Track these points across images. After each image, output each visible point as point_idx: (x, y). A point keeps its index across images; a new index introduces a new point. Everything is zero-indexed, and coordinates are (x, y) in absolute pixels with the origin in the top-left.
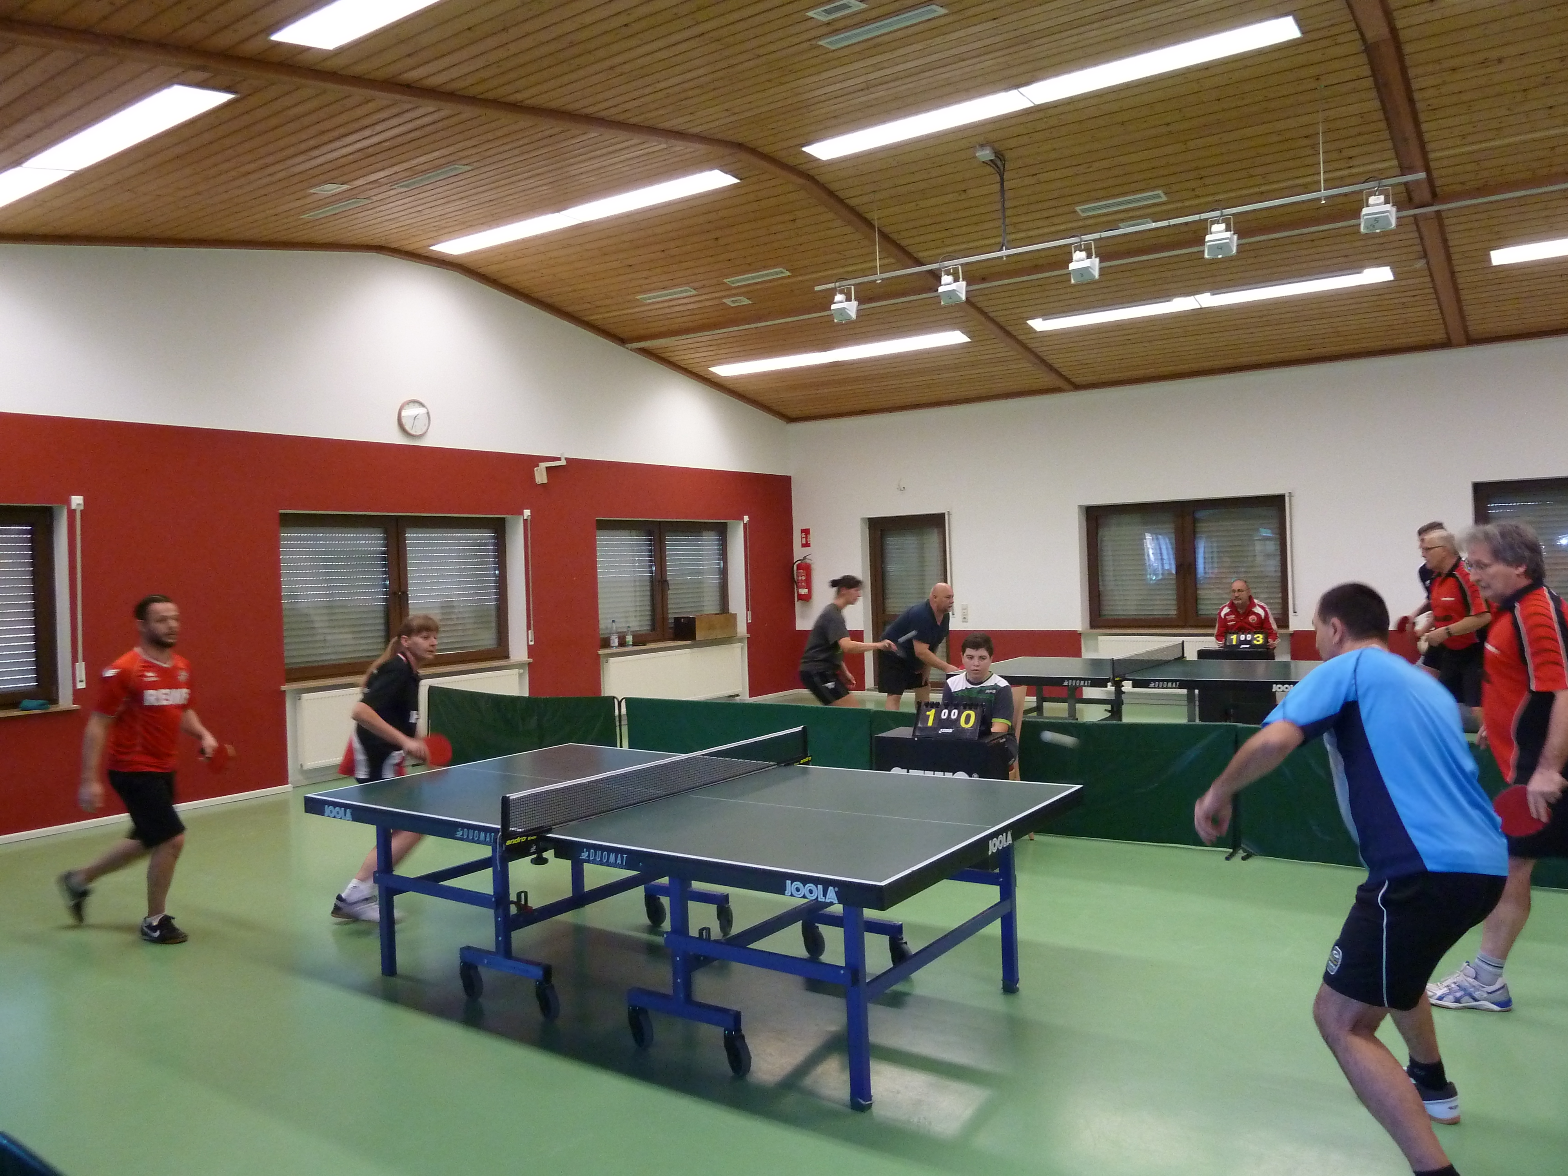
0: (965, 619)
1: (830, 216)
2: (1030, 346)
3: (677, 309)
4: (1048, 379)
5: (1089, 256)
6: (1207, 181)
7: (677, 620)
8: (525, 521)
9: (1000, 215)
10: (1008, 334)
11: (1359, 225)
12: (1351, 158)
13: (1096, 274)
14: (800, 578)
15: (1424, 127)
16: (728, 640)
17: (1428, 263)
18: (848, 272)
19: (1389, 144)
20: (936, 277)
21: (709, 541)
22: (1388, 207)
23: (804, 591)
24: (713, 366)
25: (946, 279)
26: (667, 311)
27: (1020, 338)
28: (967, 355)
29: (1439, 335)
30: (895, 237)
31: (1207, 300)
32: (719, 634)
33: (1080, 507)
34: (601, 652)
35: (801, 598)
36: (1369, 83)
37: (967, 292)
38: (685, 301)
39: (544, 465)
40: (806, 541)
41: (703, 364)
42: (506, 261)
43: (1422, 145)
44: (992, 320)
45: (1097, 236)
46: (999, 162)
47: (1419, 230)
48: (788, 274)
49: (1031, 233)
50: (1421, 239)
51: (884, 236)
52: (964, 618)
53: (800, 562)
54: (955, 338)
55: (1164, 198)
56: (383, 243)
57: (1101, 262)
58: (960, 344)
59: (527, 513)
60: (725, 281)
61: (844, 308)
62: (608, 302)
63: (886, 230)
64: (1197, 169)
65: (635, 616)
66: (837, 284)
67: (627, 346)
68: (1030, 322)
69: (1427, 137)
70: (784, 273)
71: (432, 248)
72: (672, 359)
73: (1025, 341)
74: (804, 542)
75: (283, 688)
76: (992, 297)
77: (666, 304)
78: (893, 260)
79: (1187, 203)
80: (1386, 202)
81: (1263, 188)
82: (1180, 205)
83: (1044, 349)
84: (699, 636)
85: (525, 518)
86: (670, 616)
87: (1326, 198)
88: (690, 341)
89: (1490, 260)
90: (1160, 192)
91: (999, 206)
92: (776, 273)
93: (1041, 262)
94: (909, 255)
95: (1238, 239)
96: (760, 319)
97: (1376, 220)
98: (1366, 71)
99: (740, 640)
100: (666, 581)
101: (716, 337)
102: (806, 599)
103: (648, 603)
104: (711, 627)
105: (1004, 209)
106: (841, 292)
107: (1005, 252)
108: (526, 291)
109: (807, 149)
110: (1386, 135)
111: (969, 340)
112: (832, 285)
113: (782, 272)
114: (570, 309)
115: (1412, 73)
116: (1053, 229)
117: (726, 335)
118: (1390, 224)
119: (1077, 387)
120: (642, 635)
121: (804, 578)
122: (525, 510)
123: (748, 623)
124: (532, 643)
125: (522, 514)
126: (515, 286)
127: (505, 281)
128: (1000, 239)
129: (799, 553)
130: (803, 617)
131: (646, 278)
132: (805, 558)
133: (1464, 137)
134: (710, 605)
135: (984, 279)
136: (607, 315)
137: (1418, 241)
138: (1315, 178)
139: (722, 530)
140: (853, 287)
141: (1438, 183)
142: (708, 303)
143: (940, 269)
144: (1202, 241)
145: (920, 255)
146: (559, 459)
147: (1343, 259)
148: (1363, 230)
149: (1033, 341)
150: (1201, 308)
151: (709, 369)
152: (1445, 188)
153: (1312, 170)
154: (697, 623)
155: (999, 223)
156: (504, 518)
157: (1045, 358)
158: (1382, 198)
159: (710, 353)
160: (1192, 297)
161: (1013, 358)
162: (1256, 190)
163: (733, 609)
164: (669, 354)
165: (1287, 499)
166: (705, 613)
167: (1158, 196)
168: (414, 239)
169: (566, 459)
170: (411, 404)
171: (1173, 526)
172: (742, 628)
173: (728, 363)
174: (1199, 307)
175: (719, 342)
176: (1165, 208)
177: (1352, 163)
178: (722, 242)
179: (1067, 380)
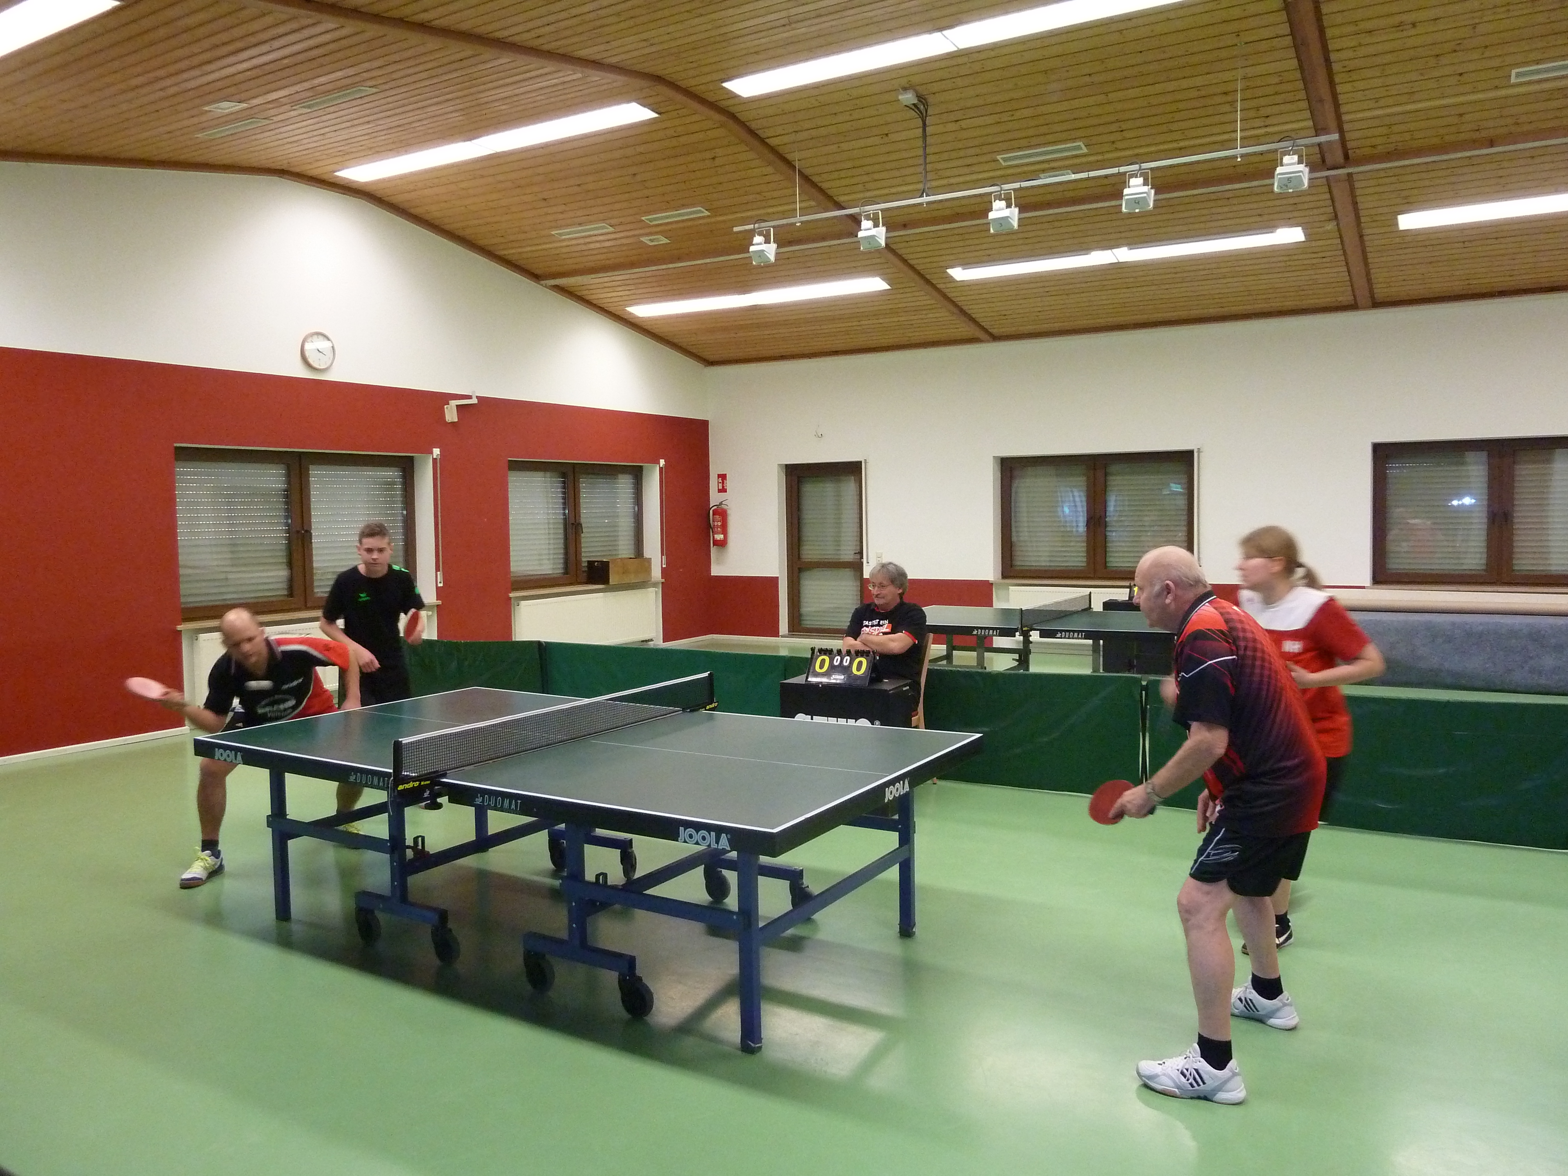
1: (751, 155)
2: (950, 295)
3: (592, 246)
4: (966, 329)
5: (1009, 206)
6: (1128, 134)
7: (591, 563)
8: (435, 460)
9: (921, 161)
10: (928, 282)
11: (1273, 184)
12: (1268, 117)
13: (1015, 224)
14: (716, 524)
15: (1339, 89)
16: (642, 585)
17: (1338, 225)
18: (768, 214)
19: (1304, 105)
20: (856, 221)
21: (625, 483)
22: (1301, 167)
23: (720, 537)
24: (631, 305)
25: (866, 224)
26: (584, 247)
27: (938, 286)
28: (887, 302)
29: (1347, 298)
30: (815, 179)
31: (1124, 255)
32: (632, 578)
33: (995, 458)
34: (511, 595)
35: (717, 543)
36: (1288, 40)
37: (887, 238)
38: (601, 238)
39: (454, 403)
40: (723, 487)
41: (621, 303)
42: (416, 190)
43: (1337, 105)
44: (912, 267)
45: (1016, 185)
46: (921, 108)
47: (1330, 192)
48: (707, 213)
49: (953, 181)
50: (1332, 199)
51: (805, 178)
53: (715, 507)
54: (874, 284)
55: (1085, 150)
56: (285, 167)
57: (1020, 212)
58: (880, 291)
59: (436, 451)
60: (643, 218)
61: (763, 251)
62: (522, 236)
63: (808, 172)
64: (1118, 121)
65: (549, 559)
66: (756, 225)
67: (542, 282)
68: (951, 272)
69: (1342, 99)
70: (703, 212)
71: (336, 174)
72: (588, 298)
73: (946, 291)
74: (721, 487)
75: (179, 628)
76: (912, 244)
77: (582, 241)
78: (813, 203)
79: (1108, 156)
80: (1300, 162)
81: (1182, 144)
82: (1100, 157)
83: (963, 298)
84: (613, 579)
85: (435, 457)
86: (584, 559)
87: (1242, 156)
88: (606, 279)
89: (1397, 224)
90: (1081, 144)
91: (920, 152)
92: (694, 212)
93: (959, 210)
94: (829, 198)
95: (1156, 194)
96: (679, 259)
97: (1289, 179)
98: (1285, 29)
99: (655, 585)
100: (580, 525)
101: (633, 276)
102: (722, 544)
103: (562, 546)
104: (625, 572)
105: (925, 155)
106: (760, 234)
107: (925, 199)
108: (437, 222)
109: (725, 85)
110: (1302, 95)
111: (889, 287)
112: (751, 226)
113: (701, 212)
114: (481, 243)
115: (1329, 33)
116: (974, 177)
117: (643, 275)
118: (1302, 183)
119: (995, 338)
120: (554, 578)
121: (719, 524)
122: (434, 450)
123: (663, 569)
124: (440, 585)
125: (432, 453)
126: (427, 217)
127: (413, 211)
128: (920, 186)
129: (715, 498)
130: (718, 563)
131: (562, 213)
132: (721, 503)
133: (1377, 100)
134: (625, 549)
135: (905, 226)
136: (520, 250)
137: (1329, 202)
138: (1233, 135)
139: (637, 474)
140: (772, 229)
141: (1350, 145)
142: (625, 241)
143: (860, 214)
144: (1119, 195)
145: (841, 199)
146: (469, 397)
147: (1259, 219)
148: (1276, 189)
149: (953, 290)
150: (1119, 263)
151: (628, 309)
152: (1357, 151)
153: (1229, 128)
154: (611, 565)
155: (920, 169)
156: (413, 457)
157: (965, 308)
158: (1296, 158)
159: (627, 293)
160: (1110, 251)
161: (934, 306)
162: (1175, 145)
163: (647, 554)
164: (584, 293)
165: (1196, 455)
166: (620, 557)
167: (1079, 148)
168: (320, 164)
169: (477, 397)
170: (315, 336)
171: (1085, 478)
172: (656, 573)
173: (647, 303)
174: (1117, 261)
175: (637, 281)
176: (1084, 160)
177: (1269, 121)
178: (639, 178)
179: (986, 331)
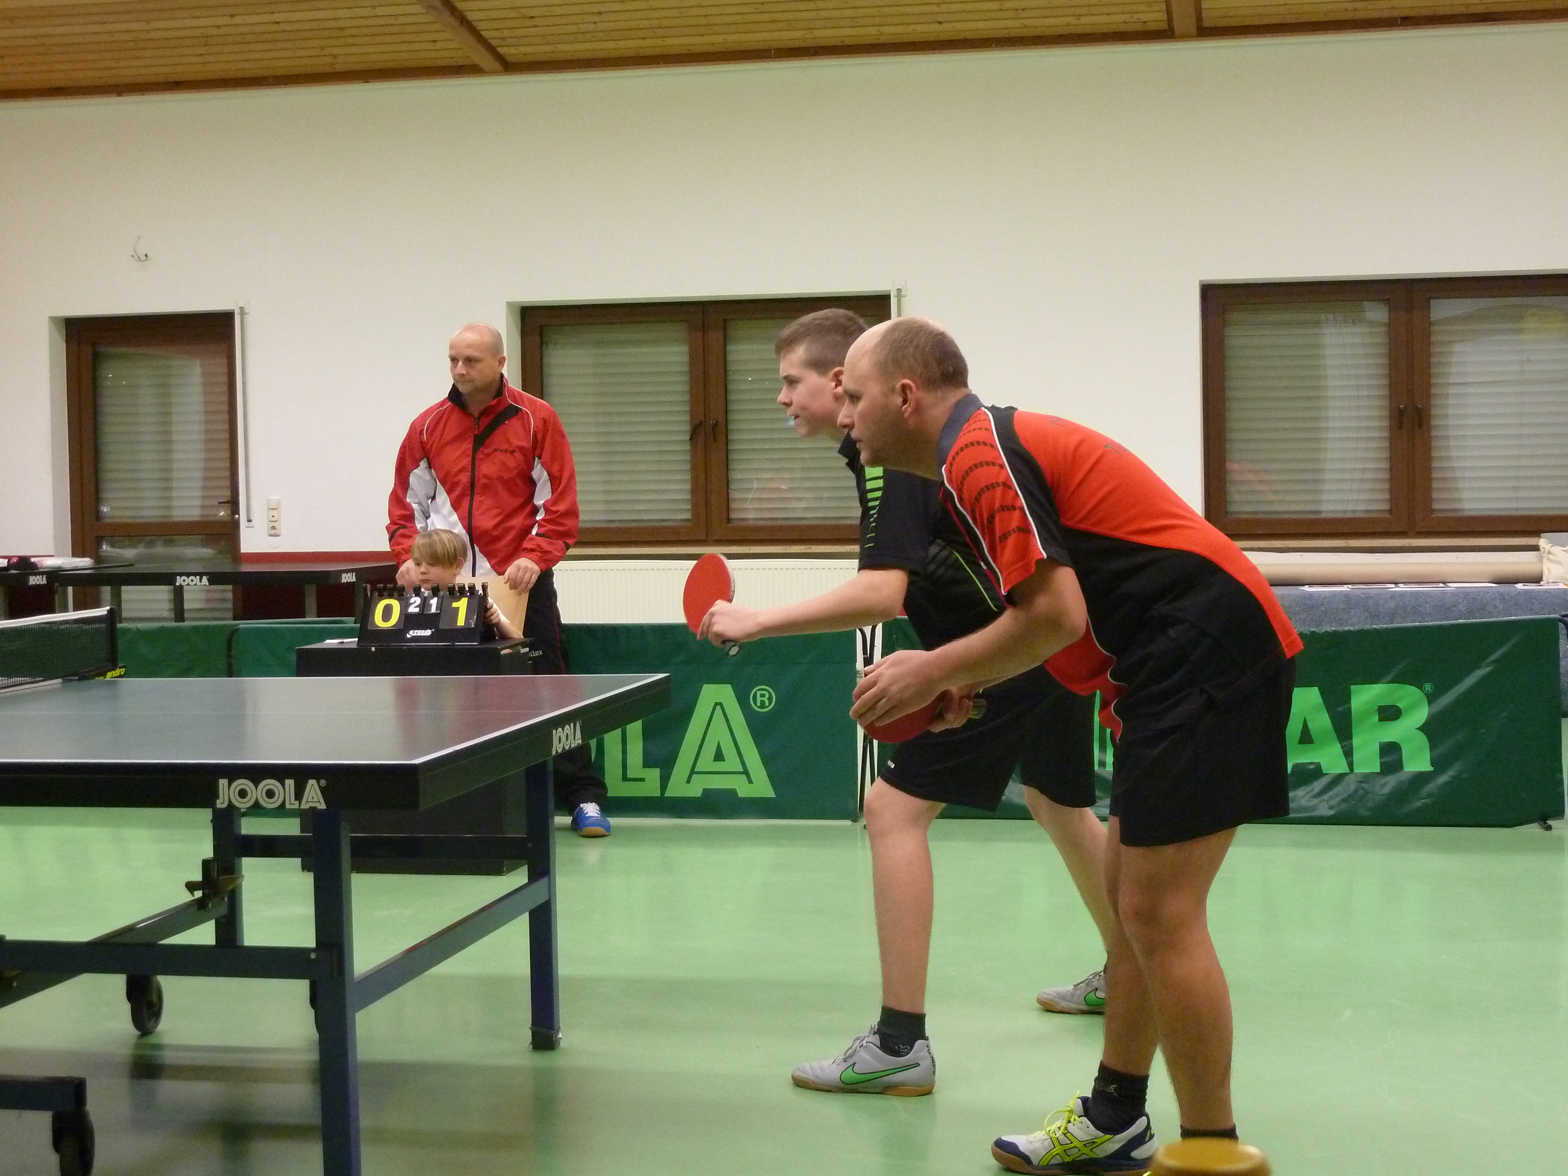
0: (274, 532)
4: (453, 45)
29: (1156, 16)
33: (509, 304)
52: (273, 528)
119: (509, 66)
165: (893, 301)
171: (684, 349)
179: (491, 50)
